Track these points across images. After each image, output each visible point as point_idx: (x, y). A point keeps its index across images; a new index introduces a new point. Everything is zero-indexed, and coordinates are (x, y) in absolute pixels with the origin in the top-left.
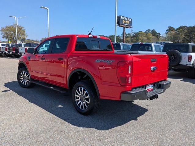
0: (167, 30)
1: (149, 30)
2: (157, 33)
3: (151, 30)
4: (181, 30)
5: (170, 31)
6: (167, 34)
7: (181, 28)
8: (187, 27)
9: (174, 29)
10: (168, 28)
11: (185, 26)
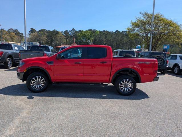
0: (30, 32)
1: (11, 29)
2: (20, 33)
3: (14, 29)
4: (42, 32)
5: (33, 33)
6: (30, 35)
7: (42, 30)
8: (46, 30)
9: (36, 31)
10: (30, 30)
11: (45, 30)
